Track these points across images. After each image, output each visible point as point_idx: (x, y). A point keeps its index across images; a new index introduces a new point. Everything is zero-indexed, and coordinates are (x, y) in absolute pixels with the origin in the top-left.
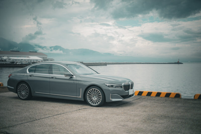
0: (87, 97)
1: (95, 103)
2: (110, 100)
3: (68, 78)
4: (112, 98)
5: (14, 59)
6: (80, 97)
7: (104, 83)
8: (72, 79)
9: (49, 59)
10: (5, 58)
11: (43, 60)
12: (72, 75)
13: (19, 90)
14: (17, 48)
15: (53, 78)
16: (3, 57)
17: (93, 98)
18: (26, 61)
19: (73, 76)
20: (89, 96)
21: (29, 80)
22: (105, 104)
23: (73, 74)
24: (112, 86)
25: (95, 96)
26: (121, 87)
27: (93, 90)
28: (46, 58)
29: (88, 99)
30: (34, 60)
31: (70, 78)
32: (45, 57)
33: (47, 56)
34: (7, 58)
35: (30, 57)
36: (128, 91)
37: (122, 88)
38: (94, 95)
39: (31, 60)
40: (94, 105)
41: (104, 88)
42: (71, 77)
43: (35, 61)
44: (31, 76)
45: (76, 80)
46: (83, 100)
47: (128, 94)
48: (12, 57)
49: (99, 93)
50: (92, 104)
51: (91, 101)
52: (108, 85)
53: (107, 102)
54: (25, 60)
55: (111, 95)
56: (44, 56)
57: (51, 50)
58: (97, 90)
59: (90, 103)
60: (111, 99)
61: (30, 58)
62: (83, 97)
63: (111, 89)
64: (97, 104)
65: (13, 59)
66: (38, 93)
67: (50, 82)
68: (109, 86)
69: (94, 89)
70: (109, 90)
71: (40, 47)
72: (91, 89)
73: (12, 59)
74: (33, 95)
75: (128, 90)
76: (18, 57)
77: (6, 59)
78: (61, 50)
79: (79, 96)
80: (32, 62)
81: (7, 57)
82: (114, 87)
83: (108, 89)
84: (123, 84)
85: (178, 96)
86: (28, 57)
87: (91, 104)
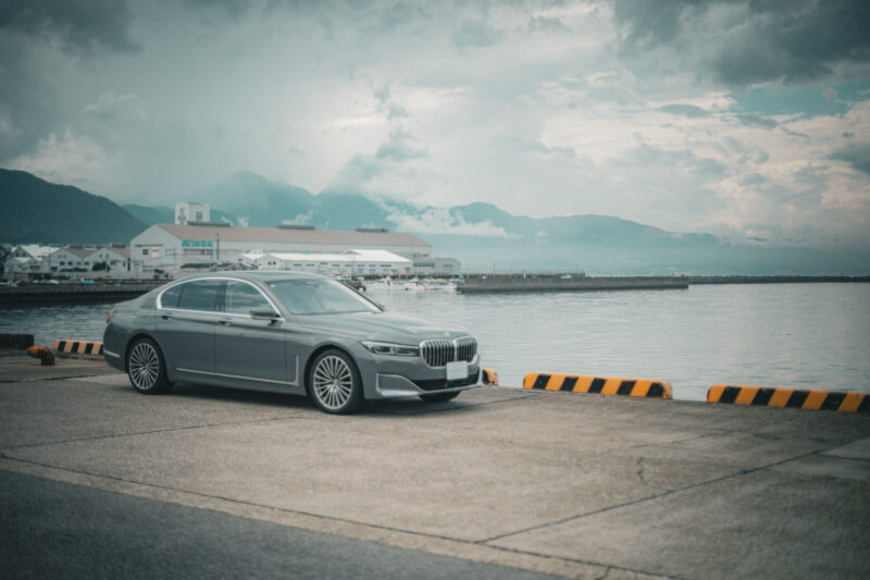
0: (315, 383)
1: (336, 404)
2: (377, 394)
3: (265, 322)
4: (383, 386)
5: (290, 261)
6: (296, 383)
7: (360, 339)
8: (276, 327)
9: (439, 259)
10: (252, 256)
11: (410, 266)
12: (277, 316)
13: (133, 362)
14: (311, 212)
15: (223, 323)
16: (248, 252)
17: (329, 386)
18: (342, 267)
19: (280, 319)
20: (321, 381)
21: (158, 332)
22: (363, 405)
23: (278, 312)
24: (386, 350)
25: (336, 381)
26: (417, 352)
27: (329, 360)
28: (427, 255)
29: (316, 389)
30: (373, 265)
31: (269, 325)
32: (423, 251)
33: (430, 246)
34: (261, 259)
35: (355, 253)
36: (442, 368)
37: (418, 355)
38: (333, 378)
39: (361, 265)
40: (333, 408)
41: (358, 354)
42: (274, 322)
43: (379, 271)
44: (165, 317)
45: (285, 331)
46: (303, 392)
47: (442, 377)
48: (286, 252)
49: (346, 373)
50: (327, 406)
51: (324, 395)
52: (370, 344)
53: (368, 401)
54: (336, 265)
55: (380, 378)
56: (416, 250)
57: (455, 224)
58: (340, 363)
59: (322, 402)
60: (378, 390)
61: (358, 258)
62: (302, 384)
63: (379, 357)
64: (339, 406)
65: (286, 261)
66: (184, 371)
67: (215, 336)
68: (373, 350)
69: (331, 358)
70: (373, 362)
71: (410, 210)
72: (325, 359)
73: (281, 260)
74: (171, 377)
75: (444, 364)
76: (307, 252)
77: (256, 261)
78: (497, 224)
79: (293, 381)
80: (367, 272)
81: (264, 252)
82: (392, 352)
83: (369, 358)
84: (422, 345)
85: (656, 390)
86: (350, 253)
87: (325, 405)
